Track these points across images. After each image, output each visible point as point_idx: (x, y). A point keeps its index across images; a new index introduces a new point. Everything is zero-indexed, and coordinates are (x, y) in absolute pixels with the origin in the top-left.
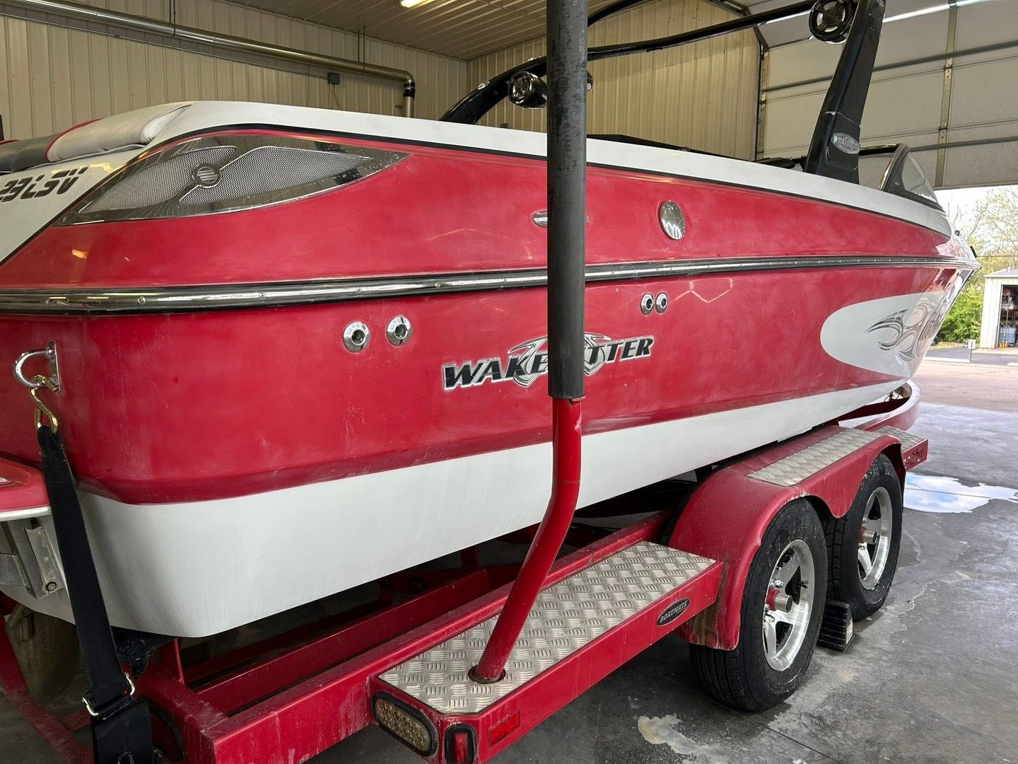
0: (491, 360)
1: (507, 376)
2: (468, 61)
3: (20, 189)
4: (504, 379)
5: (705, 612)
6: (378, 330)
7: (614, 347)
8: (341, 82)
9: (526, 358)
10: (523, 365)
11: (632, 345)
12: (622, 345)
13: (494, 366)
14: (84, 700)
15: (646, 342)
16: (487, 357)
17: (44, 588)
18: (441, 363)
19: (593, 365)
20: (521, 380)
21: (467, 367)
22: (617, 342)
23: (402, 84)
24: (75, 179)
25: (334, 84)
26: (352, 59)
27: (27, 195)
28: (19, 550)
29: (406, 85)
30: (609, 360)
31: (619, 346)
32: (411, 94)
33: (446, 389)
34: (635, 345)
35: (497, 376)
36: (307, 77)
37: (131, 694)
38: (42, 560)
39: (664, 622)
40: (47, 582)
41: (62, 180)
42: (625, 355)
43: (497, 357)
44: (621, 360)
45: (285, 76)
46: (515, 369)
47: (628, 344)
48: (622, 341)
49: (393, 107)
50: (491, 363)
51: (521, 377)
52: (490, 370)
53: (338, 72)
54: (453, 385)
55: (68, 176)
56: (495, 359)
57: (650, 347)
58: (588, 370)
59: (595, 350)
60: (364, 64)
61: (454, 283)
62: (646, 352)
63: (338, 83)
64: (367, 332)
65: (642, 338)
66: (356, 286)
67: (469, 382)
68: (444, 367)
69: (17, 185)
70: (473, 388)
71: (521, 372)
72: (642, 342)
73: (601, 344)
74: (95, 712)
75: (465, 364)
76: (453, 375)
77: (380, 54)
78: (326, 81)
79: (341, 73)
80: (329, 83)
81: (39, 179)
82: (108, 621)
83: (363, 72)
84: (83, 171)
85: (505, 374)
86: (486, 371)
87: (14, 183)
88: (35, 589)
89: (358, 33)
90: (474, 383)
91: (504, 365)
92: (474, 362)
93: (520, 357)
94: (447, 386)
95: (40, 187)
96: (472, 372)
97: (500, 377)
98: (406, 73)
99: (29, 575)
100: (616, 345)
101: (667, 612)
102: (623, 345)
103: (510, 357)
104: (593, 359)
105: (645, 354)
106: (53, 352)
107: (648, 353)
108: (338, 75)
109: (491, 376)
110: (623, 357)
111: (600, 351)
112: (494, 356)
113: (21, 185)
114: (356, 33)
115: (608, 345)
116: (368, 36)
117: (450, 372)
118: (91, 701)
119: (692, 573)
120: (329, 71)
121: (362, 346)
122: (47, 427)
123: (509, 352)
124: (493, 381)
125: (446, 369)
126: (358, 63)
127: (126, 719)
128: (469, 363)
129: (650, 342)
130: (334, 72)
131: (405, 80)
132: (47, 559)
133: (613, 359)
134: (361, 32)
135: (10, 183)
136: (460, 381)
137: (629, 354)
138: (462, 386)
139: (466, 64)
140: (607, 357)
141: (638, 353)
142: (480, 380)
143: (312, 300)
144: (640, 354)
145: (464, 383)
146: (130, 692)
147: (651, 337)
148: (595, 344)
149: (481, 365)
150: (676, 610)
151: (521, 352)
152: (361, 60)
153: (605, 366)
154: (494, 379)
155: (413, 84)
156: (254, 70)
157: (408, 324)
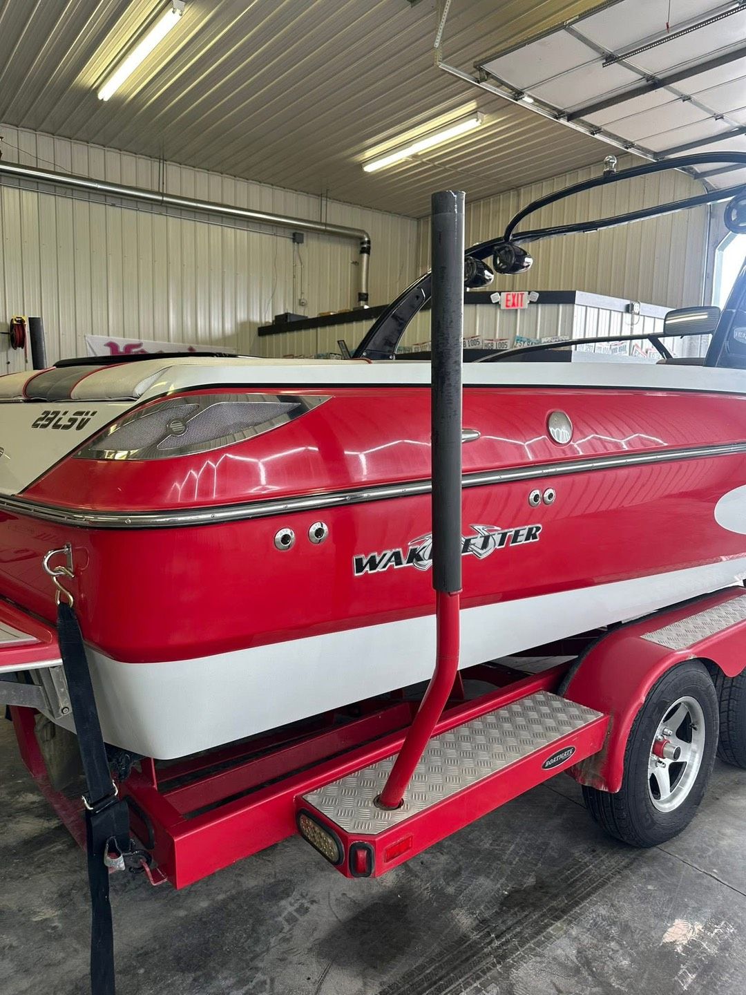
0: (394, 550)
1: (408, 562)
2: (418, 219)
3: (51, 420)
4: (405, 565)
5: (593, 758)
6: (302, 534)
7: (504, 535)
8: (305, 241)
9: (424, 547)
10: (421, 553)
11: (521, 533)
12: (511, 533)
13: (397, 555)
14: (83, 798)
15: (535, 529)
16: (391, 548)
17: (60, 712)
18: (353, 554)
19: (485, 551)
20: (420, 565)
21: (373, 558)
22: (506, 531)
23: (359, 242)
24: (88, 419)
25: (298, 243)
26: (315, 220)
27: (56, 426)
28: (44, 683)
29: (363, 243)
30: (499, 545)
31: (508, 534)
32: (367, 251)
33: (356, 575)
34: (524, 532)
35: (399, 562)
36: (275, 237)
37: (116, 794)
38: (59, 691)
39: (549, 766)
40: (62, 707)
41: (80, 418)
42: (515, 540)
43: (398, 547)
44: (511, 545)
45: (255, 236)
46: (415, 556)
47: (517, 533)
48: (511, 530)
49: (350, 264)
50: (394, 553)
51: (419, 562)
52: (393, 559)
53: (302, 232)
54: (361, 571)
55: (83, 416)
56: (397, 550)
57: (538, 533)
58: (480, 554)
59: (486, 539)
60: (326, 225)
61: (365, 495)
62: (535, 537)
63: (302, 242)
64: (293, 536)
65: (530, 526)
66: (284, 504)
67: (375, 569)
68: (354, 558)
69: (50, 416)
70: (378, 573)
71: (420, 559)
72: (530, 530)
73: (491, 533)
74: (91, 807)
75: (372, 554)
76: (362, 564)
77: (341, 215)
78: (292, 240)
79: (305, 234)
80: (294, 242)
81: (65, 413)
82: (102, 738)
83: (325, 231)
84: (94, 414)
85: (406, 561)
86: (389, 560)
87: (47, 413)
88: (54, 712)
89: (321, 195)
90: (379, 569)
91: (405, 554)
92: (379, 554)
93: (418, 547)
94: (357, 572)
95: (64, 422)
96: (377, 561)
97: (401, 564)
98: (363, 231)
99: (50, 701)
100: (506, 533)
101: (553, 758)
102: (513, 533)
103: (411, 547)
104: (485, 546)
105: (533, 539)
106: (69, 550)
107: (536, 538)
108: (303, 234)
109: (394, 563)
110: (512, 543)
111: (491, 539)
112: (395, 548)
113: (53, 416)
114: (319, 196)
115: (499, 534)
116: (330, 199)
117: (359, 561)
118: (88, 799)
119: (580, 724)
120: (294, 231)
121: (289, 546)
122: (65, 603)
123: (409, 544)
124: (396, 567)
125: (356, 560)
126: (320, 223)
127: (112, 813)
128: (376, 554)
129: (538, 529)
130: (298, 232)
131: (361, 238)
132: (62, 690)
133: (503, 545)
134: (323, 194)
135: (45, 412)
136: (367, 568)
137: (518, 540)
138: (370, 572)
139: (416, 222)
140: (498, 543)
141: (527, 539)
142: (384, 567)
143: (251, 516)
144: (529, 539)
145: (371, 570)
146: (115, 793)
147: (540, 525)
148: (487, 534)
149: (385, 555)
150: (561, 756)
151: (420, 543)
152: (323, 221)
153: (496, 550)
154: (396, 565)
155: (369, 242)
156: (230, 232)
157: (325, 528)
